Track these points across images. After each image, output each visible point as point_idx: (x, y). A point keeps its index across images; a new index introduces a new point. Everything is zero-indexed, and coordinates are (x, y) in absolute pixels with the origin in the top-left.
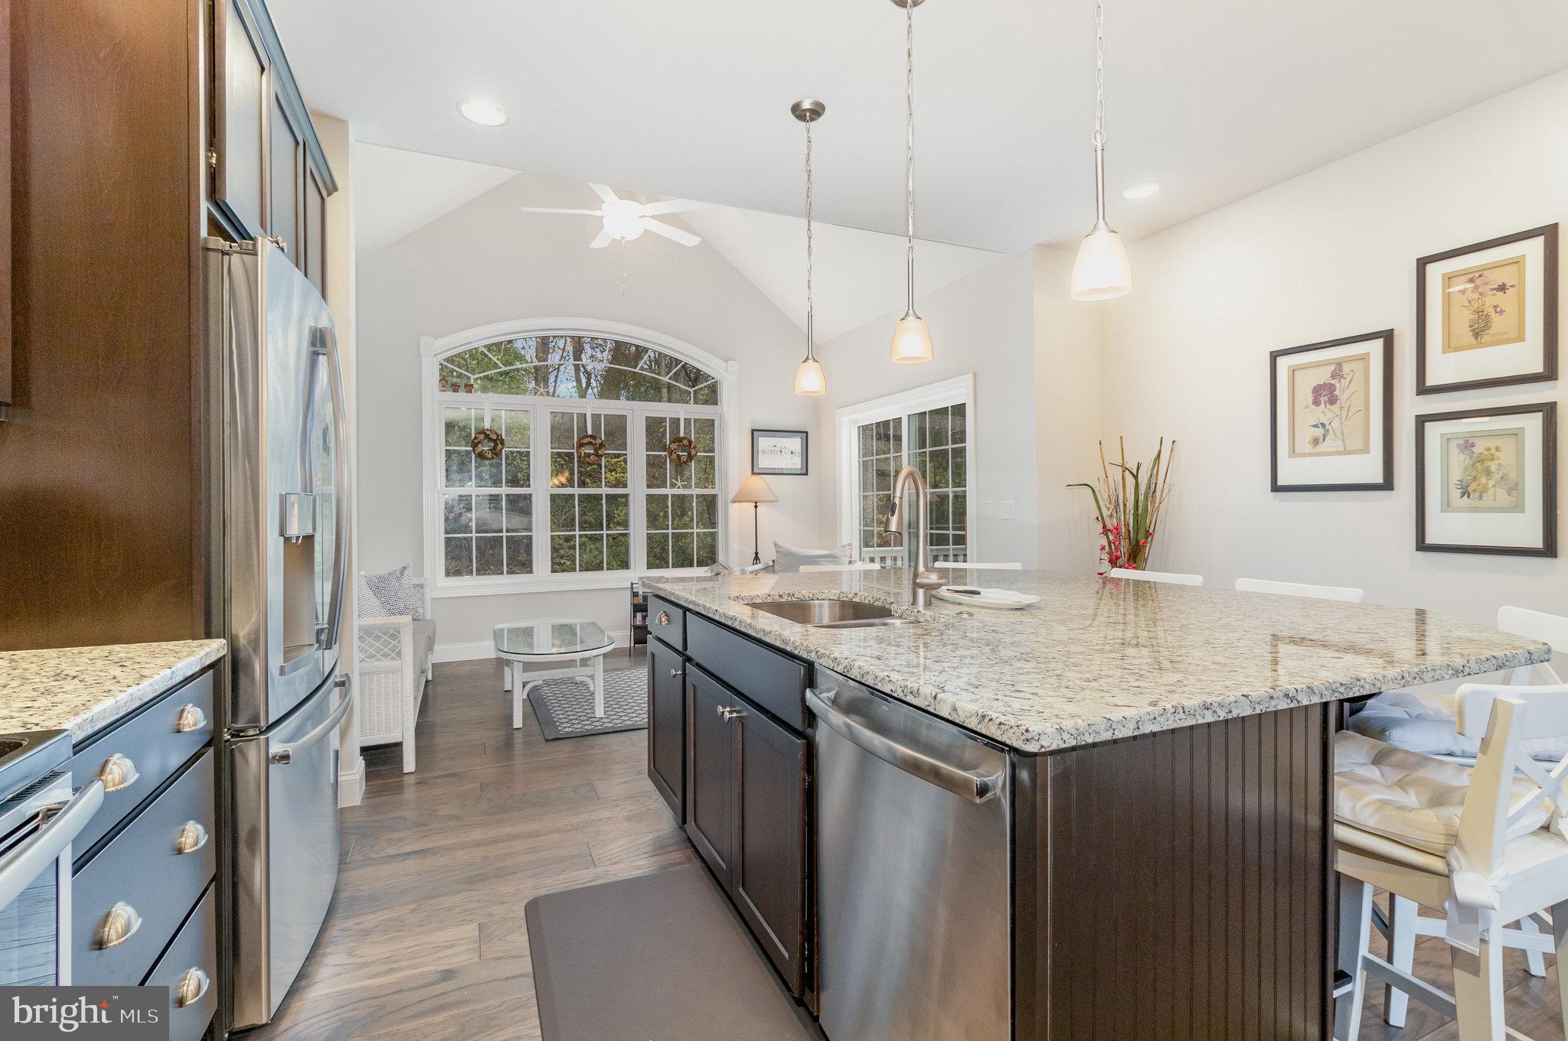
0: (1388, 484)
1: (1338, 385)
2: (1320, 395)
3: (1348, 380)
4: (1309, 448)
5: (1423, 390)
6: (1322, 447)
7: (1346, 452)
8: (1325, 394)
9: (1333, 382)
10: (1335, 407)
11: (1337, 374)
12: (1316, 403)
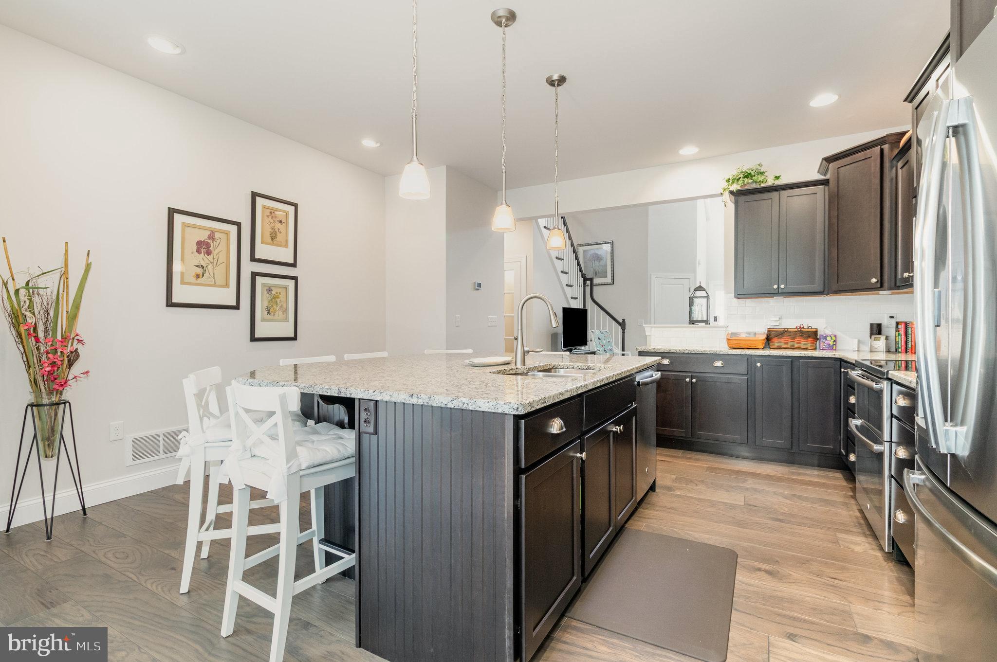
0: (237, 307)
1: (212, 244)
2: (201, 247)
3: (218, 243)
4: (193, 280)
5: (253, 259)
6: (200, 281)
7: (215, 285)
8: (203, 247)
9: (209, 241)
10: (210, 257)
11: (211, 237)
12: (199, 252)
